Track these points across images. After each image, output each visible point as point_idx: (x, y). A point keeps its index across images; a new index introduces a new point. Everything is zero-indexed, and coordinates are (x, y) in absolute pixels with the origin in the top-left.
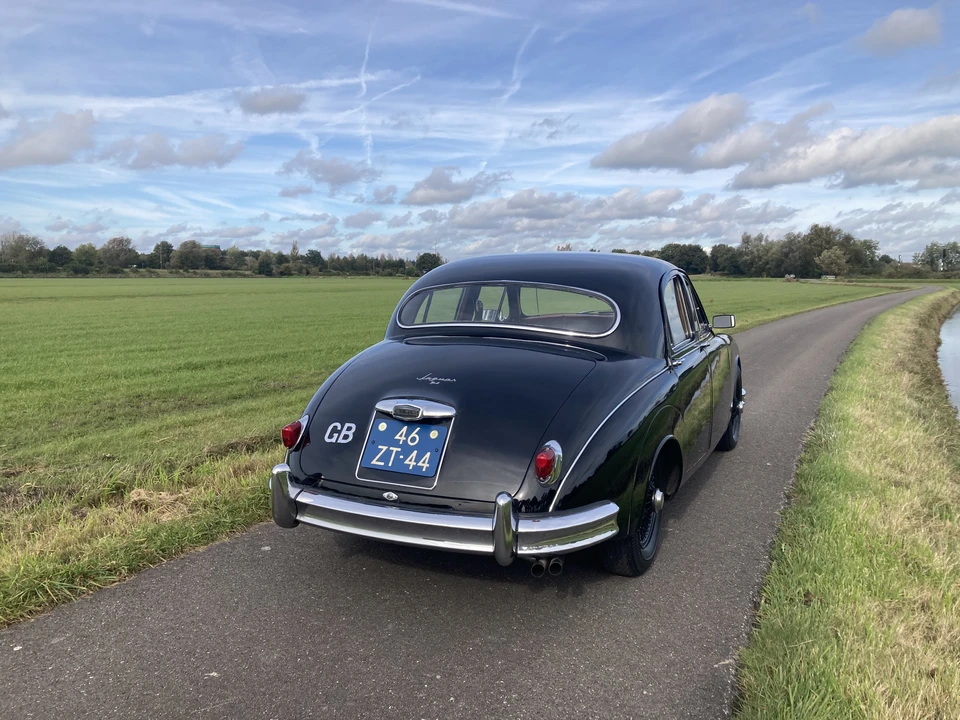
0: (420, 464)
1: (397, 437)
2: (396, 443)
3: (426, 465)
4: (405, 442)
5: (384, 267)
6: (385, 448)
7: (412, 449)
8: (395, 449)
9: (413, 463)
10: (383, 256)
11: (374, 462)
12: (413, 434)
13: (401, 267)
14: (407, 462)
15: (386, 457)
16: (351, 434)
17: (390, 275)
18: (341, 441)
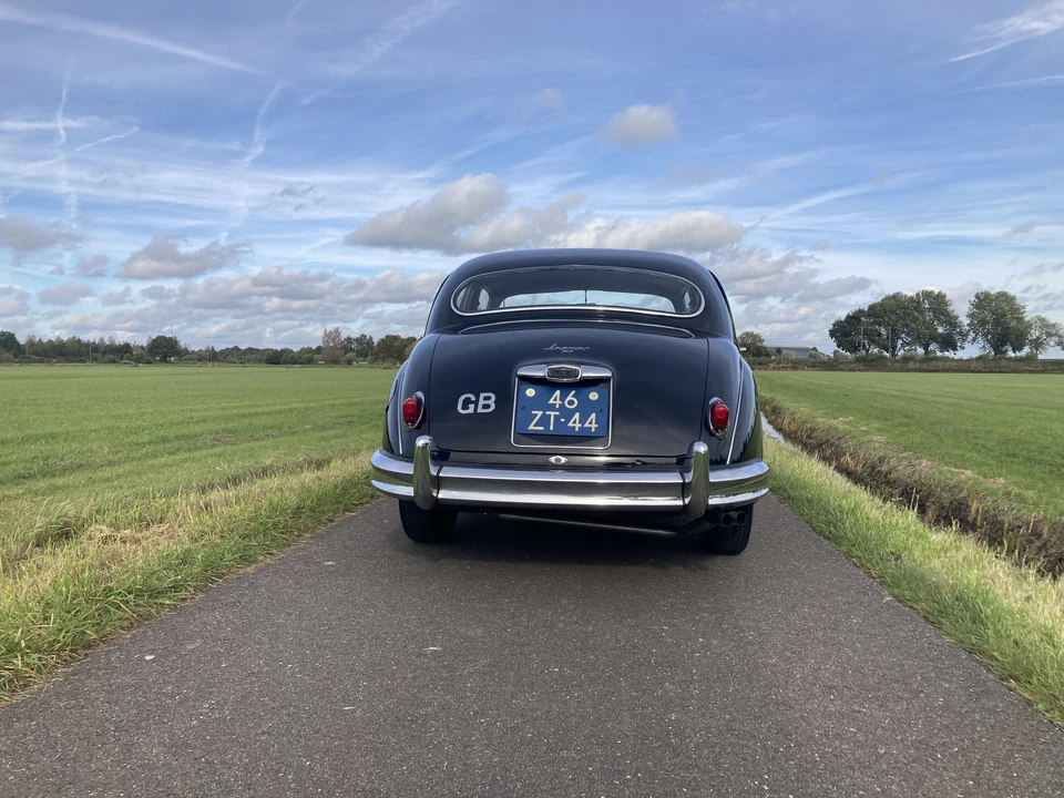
0: (587, 425)
1: (551, 401)
2: (552, 408)
3: (594, 426)
4: (562, 406)
5: (104, 353)
6: (540, 413)
7: (573, 412)
8: (553, 414)
9: (578, 425)
10: (102, 340)
11: (531, 427)
12: (569, 398)
13: (126, 352)
14: (570, 424)
15: (544, 420)
16: (491, 402)
17: (114, 362)
18: (480, 410)
